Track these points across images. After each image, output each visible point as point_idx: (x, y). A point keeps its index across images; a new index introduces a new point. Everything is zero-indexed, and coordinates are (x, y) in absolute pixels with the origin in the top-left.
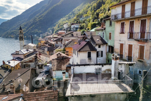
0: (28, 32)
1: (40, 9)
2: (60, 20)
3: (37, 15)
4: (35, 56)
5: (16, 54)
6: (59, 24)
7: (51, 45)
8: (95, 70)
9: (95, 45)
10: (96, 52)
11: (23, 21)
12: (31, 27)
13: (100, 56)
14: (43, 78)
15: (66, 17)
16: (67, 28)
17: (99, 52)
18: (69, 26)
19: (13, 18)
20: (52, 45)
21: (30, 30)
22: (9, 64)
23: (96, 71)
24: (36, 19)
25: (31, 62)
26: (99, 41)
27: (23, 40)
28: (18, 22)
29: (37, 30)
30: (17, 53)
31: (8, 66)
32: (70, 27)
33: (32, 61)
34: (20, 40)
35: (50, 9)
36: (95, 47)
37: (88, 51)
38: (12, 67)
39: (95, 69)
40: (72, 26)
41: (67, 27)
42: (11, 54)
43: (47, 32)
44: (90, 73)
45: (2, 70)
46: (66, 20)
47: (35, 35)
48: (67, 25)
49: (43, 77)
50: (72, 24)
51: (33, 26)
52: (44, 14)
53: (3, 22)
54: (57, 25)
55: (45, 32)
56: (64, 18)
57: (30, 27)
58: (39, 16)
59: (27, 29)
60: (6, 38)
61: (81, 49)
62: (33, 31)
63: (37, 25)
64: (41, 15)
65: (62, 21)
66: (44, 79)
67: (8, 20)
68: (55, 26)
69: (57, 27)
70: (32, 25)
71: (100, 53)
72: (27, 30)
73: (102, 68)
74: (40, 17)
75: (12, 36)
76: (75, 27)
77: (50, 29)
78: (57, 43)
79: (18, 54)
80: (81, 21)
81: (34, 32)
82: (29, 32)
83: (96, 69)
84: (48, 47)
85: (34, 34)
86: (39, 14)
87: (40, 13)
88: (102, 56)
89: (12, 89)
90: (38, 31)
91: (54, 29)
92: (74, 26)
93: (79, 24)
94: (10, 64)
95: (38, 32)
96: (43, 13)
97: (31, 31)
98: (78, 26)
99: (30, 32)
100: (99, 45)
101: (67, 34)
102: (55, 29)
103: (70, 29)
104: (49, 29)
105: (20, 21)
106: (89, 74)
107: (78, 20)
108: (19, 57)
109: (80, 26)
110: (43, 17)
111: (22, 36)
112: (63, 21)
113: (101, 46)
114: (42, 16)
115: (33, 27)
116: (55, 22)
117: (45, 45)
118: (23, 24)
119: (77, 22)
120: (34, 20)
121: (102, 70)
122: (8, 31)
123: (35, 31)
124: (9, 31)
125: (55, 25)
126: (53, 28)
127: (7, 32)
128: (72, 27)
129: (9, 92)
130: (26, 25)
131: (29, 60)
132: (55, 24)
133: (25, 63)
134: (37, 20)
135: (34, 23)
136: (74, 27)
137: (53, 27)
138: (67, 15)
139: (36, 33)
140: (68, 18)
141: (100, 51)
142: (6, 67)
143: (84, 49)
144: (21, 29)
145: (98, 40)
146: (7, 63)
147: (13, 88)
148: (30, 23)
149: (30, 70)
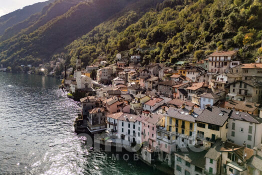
0: (13, 59)
1: (27, 20)
12: (18, 52)
21: (16, 56)
24: (24, 37)
29: (31, 56)
35: (51, 22)
47: (29, 66)
51: (22, 49)
52: (40, 31)
55: (49, 61)
57: (15, 50)
58: (31, 34)
59: (9, 54)
62: (23, 59)
63: (30, 48)
64: (35, 32)
70: (18, 48)
72: (10, 57)
74: (33, 35)
76: (136, 58)
81: (26, 60)
82: (16, 60)
85: (26, 63)
86: (27, 29)
87: (30, 27)
90: (33, 59)
95: (34, 61)
96: (37, 29)
97: (19, 58)
99: (18, 61)
103: (129, 59)
110: (40, 36)
114: (37, 33)
115: (22, 52)
123: (27, 58)
128: (131, 57)
134: (28, 39)
135: (22, 45)
139: (31, 62)
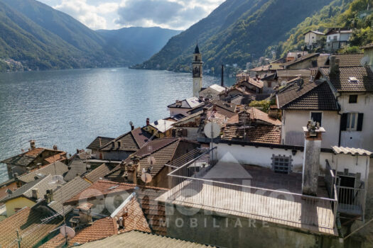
0: (219, 57)
2: (302, 23)
3: (244, 14)
4: (201, 115)
5: (176, 107)
6: (297, 33)
7: (255, 91)
8: (271, 161)
9: (338, 94)
10: (339, 117)
11: (211, 31)
12: (228, 45)
13: (352, 127)
14: (204, 165)
15: (321, 11)
16: (314, 45)
17: (351, 116)
18: (321, 38)
19: (192, 27)
20: (258, 90)
21: (224, 52)
22: (155, 126)
23: (276, 164)
24: (240, 24)
25: (193, 126)
26: (355, 82)
27: (199, 76)
28: (201, 35)
29: (239, 52)
30: (178, 105)
31: (153, 131)
32: (324, 40)
33: (196, 124)
34: (194, 77)
36: (339, 99)
37: (311, 112)
38: (159, 132)
39: (271, 156)
40: (328, 36)
41: (315, 40)
42: (168, 107)
43: (264, 56)
44: (258, 166)
45: (142, 136)
46: (321, 19)
47: (235, 65)
48: (315, 36)
49: (205, 163)
50: (331, 31)
51: (233, 42)
52: (261, 10)
53: (172, 38)
54: (292, 36)
55: (260, 57)
56: (314, 17)
57: (225, 44)
58: (249, 17)
59: (218, 50)
60: (176, 71)
61: (290, 103)
62: (230, 56)
63: (242, 38)
64: (254, 14)
65: (309, 24)
66: (206, 166)
67: (183, 33)
68: (285, 39)
69: (292, 42)
70: (229, 40)
71: (353, 120)
72: (218, 54)
73: (293, 157)
74: (251, 19)
75: (187, 69)
76: (338, 39)
77: (272, 49)
78: (270, 85)
79: (180, 107)
80: (360, 21)
81: (233, 57)
82: (222, 57)
83: (277, 159)
84: (244, 95)
85: (231, 61)
86: (249, 11)
87: (253, 7)
88: (360, 128)
89: (130, 174)
90: (241, 56)
91: (283, 47)
92: (335, 38)
93: (351, 31)
94: (157, 127)
95: (241, 58)
96: (259, 8)
97: (226, 55)
98: (346, 36)
100: (351, 96)
101: (298, 62)
102: (285, 47)
103: (323, 45)
104: (270, 48)
105: (204, 33)
106: (255, 168)
107: (350, 20)
108: (180, 115)
109: (355, 35)
110: (259, 19)
111: (198, 67)
112: (311, 24)
113: (360, 100)
114: (256, 15)
115: (231, 46)
116: (288, 29)
117: (240, 89)
118: (211, 39)
119: (349, 23)
120: (235, 28)
121: (293, 163)
122: (179, 57)
123: (235, 55)
124: (182, 56)
125: (288, 37)
126: (281, 46)
127: (178, 59)
128: (328, 41)
129: (126, 178)
130: (217, 41)
131: (189, 121)
132: (287, 33)
133: (181, 126)
134: (244, 25)
135: (234, 36)
136: (335, 40)
137: (281, 43)
138: (327, 7)
139: (237, 60)
140: (327, 15)
141: (354, 114)
142: (151, 132)
143: (300, 106)
144: (197, 51)
145: (352, 79)
146: (153, 124)
147: (133, 172)
148: (226, 35)
149: (177, 143)
